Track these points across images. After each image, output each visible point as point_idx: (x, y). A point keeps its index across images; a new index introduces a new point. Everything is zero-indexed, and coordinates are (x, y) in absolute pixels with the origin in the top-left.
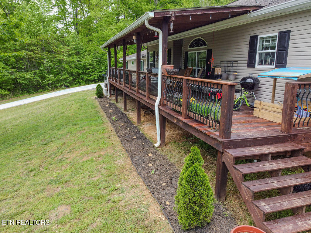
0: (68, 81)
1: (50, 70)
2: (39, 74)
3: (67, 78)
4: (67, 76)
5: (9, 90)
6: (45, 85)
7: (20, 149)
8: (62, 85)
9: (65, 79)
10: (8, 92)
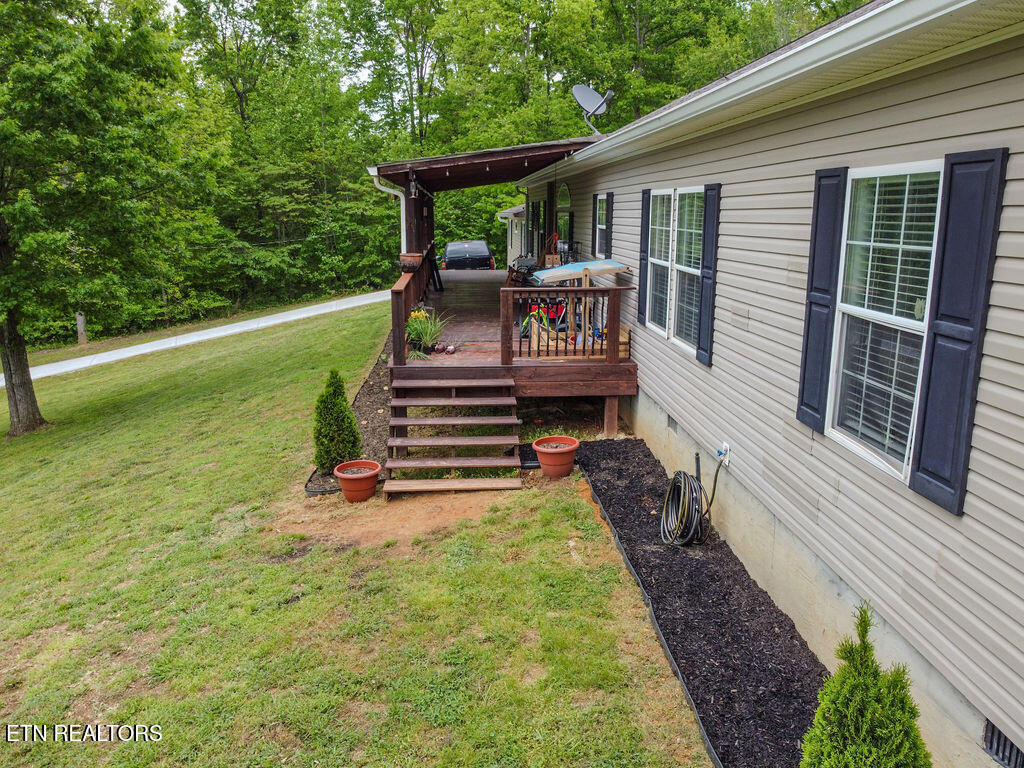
0: (380, 271)
1: (331, 243)
2: (305, 252)
3: (374, 262)
4: (374, 257)
5: (232, 295)
6: (319, 282)
7: (198, 407)
8: (364, 283)
9: (370, 266)
10: (228, 303)
